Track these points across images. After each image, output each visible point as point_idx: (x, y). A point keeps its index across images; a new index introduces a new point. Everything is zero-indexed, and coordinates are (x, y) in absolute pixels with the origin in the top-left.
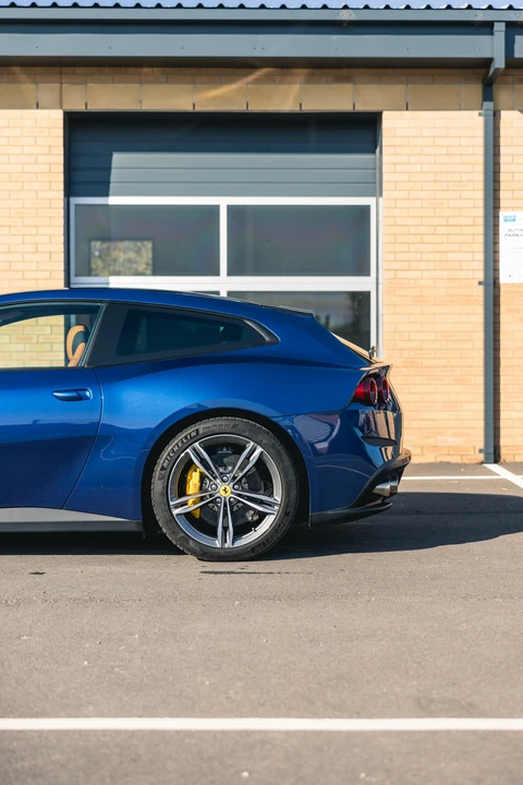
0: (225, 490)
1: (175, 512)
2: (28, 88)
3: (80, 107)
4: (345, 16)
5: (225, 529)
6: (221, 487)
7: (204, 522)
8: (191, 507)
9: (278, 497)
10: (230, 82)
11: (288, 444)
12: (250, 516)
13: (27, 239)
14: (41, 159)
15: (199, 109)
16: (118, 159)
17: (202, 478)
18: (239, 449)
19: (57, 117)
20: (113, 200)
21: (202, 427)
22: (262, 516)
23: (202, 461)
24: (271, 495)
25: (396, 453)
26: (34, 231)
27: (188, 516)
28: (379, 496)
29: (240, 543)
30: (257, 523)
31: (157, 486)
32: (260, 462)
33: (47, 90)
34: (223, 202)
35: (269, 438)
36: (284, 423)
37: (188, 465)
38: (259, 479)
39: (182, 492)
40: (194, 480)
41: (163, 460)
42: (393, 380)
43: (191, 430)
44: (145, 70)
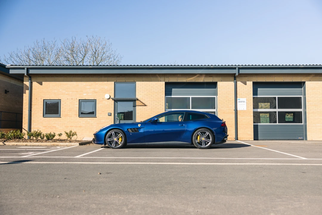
0: (203, 139)
1: (196, 142)
2: (159, 78)
3: (168, 81)
4: (212, 67)
5: (203, 144)
6: (203, 138)
7: (200, 144)
8: (198, 141)
9: (211, 140)
10: (193, 77)
11: (212, 132)
12: (207, 143)
13: (159, 103)
14: (161, 90)
15: (187, 81)
16: (173, 90)
17: (200, 137)
18: (205, 133)
19: (164, 83)
20: (172, 96)
21: (200, 130)
22: (208, 143)
23: (200, 135)
24: (210, 139)
25: (227, 134)
26: (160, 101)
27: (198, 142)
28: (225, 140)
29: (205, 146)
30: (208, 144)
31: (194, 138)
32: (208, 135)
33: (162, 78)
34: (191, 97)
35: (210, 131)
36: (212, 129)
37: (198, 135)
38: (208, 137)
39: (197, 139)
40: (199, 137)
41: (194, 134)
42: (226, 123)
43: (198, 130)
44: (178, 75)
